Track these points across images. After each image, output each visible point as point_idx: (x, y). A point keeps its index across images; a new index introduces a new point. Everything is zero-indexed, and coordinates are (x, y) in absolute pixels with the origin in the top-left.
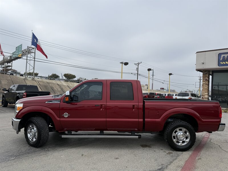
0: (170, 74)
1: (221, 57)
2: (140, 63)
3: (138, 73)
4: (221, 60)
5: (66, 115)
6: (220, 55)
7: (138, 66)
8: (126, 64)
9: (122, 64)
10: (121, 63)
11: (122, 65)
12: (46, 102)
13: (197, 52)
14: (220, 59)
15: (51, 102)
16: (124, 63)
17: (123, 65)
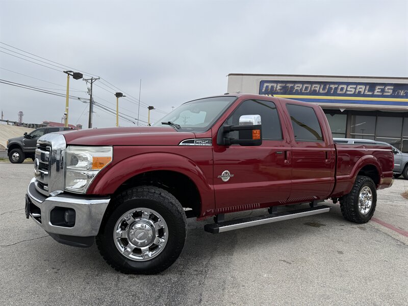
0: (151, 108)
1: (263, 87)
2: (96, 79)
3: (91, 99)
4: (263, 91)
5: (226, 176)
6: (262, 83)
7: (91, 84)
8: (77, 76)
9: (69, 74)
10: (66, 72)
11: (68, 78)
12: (181, 144)
13: (230, 75)
14: (262, 89)
15: (192, 142)
16: (72, 74)
17: (71, 77)
